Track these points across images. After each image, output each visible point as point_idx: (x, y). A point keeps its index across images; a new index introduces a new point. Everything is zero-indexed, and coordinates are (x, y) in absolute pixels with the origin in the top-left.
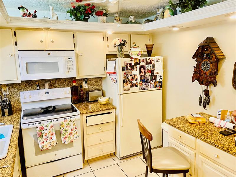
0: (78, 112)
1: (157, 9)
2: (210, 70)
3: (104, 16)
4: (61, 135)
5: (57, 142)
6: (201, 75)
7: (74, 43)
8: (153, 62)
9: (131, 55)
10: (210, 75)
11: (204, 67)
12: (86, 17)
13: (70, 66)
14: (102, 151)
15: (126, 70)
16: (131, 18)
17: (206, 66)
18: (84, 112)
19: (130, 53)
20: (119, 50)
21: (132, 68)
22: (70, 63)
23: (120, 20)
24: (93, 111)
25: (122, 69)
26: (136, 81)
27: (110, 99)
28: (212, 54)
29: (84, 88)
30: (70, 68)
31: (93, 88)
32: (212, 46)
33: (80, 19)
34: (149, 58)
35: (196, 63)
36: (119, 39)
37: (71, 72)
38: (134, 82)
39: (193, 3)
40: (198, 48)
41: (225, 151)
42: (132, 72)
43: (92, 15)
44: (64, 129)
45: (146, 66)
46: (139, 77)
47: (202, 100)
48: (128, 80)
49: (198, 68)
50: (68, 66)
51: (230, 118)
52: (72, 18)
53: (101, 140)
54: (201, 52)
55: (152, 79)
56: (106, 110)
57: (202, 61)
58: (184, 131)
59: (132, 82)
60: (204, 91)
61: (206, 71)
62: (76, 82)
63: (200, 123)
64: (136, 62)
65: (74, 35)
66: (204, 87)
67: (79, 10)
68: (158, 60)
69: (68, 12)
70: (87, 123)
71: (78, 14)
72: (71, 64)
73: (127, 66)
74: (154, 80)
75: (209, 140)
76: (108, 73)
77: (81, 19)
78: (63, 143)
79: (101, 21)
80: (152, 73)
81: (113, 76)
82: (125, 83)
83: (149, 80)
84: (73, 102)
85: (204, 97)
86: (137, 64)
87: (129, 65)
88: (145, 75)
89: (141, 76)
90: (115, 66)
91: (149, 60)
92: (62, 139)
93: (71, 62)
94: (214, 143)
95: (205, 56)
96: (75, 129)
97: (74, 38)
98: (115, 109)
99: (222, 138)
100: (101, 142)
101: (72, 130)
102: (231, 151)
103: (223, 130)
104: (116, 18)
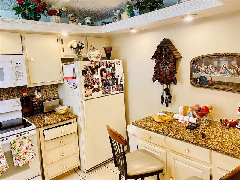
0: (33, 126)
1: (114, 11)
2: (170, 69)
3: (57, 15)
4: (13, 156)
5: (8, 166)
6: (161, 75)
7: (22, 46)
8: (113, 65)
9: (90, 58)
10: (170, 74)
11: (164, 67)
12: (37, 16)
13: (19, 73)
14: (65, 167)
15: (87, 74)
16: (87, 19)
17: (165, 66)
18: (41, 125)
19: (89, 56)
20: (76, 53)
21: (93, 72)
22: (18, 69)
23: (75, 21)
24: (51, 123)
25: (82, 73)
26: (98, 85)
27: (70, 107)
28: (170, 54)
29: (37, 97)
30: (19, 75)
31: (47, 97)
32: (170, 47)
33: (29, 17)
34: (109, 61)
35: (155, 64)
36: (76, 41)
37: (20, 79)
38: (96, 86)
39: (151, 4)
40: (157, 49)
41: (196, 144)
42: (93, 76)
43: (44, 14)
44: (16, 149)
45: (107, 69)
46: (100, 80)
47: (164, 99)
48: (90, 85)
49: (158, 68)
50: (16, 73)
51: (191, 113)
52: (19, 16)
53: (63, 155)
54: (160, 52)
55: (114, 82)
56: (67, 120)
57: (161, 62)
58: (153, 131)
59: (94, 87)
60: (165, 90)
61: (166, 70)
62: (26, 92)
63: (166, 121)
64: (96, 65)
65: (21, 36)
66: (165, 86)
67: (28, 7)
68: (118, 63)
69: (14, 9)
70: (44, 137)
71: (27, 12)
72: (20, 71)
73: (87, 70)
74: (116, 84)
75: (180, 136)
76: (65, 78)
77: (31, 17)
78: (15, 166)
79: (54, 20)
80: (113, 76)
81: (72, 82)
82: (87, 88)
83: (111, 83)
84: (25, 115)
85: (165, 96)
86: (97, 67)
87: (89, 69)
88: (106, 78)
89: (103, 80)
90: (74, 70)
91: (109, 63)
92: (15, 161)
93: (20, 68)
94: (184, 138)
95: (164, 56)
96: (31, 147)
97: (22, 40)
98: (77, 117)
99: (189, 132)
100: (63, 157)
101: (27, 149)
102: (201, 143)
103: (188, 124)
104: (71, 19)
